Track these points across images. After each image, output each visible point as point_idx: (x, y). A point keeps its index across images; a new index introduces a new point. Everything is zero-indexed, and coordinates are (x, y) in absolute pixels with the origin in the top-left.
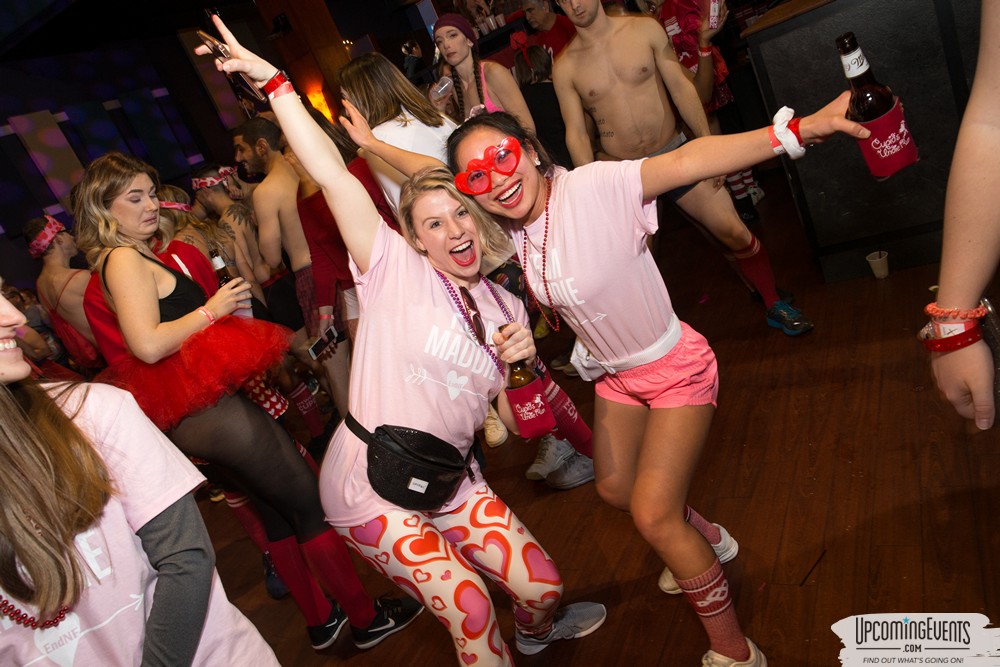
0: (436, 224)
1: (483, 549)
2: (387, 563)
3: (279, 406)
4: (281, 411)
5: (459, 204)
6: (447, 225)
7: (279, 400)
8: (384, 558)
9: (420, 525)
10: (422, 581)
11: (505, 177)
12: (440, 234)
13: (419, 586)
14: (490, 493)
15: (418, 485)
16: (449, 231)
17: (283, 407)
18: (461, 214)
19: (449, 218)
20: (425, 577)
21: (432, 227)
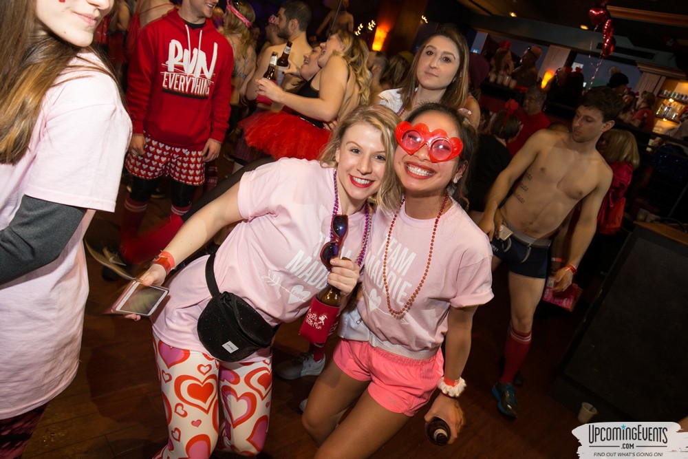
0: (357, 151)
1: (238, 399)
2: (166, 382)
3: (197, 179)
4: (189, 181)
5: (383, 149)
6: (363, 158)
7: (200, 175)
8: (167, 378)
9: (207, 375)
10: (178, 414)
11: (428, 158)
12: (352, 160)
13: (174, 414)
14: (269, 367)
15: (230, 347)
16: (360, 164)
17: (199, 181)
18: (380, 158)
19: (367, 154)
20: (183, 413)
21: (352, 150)
